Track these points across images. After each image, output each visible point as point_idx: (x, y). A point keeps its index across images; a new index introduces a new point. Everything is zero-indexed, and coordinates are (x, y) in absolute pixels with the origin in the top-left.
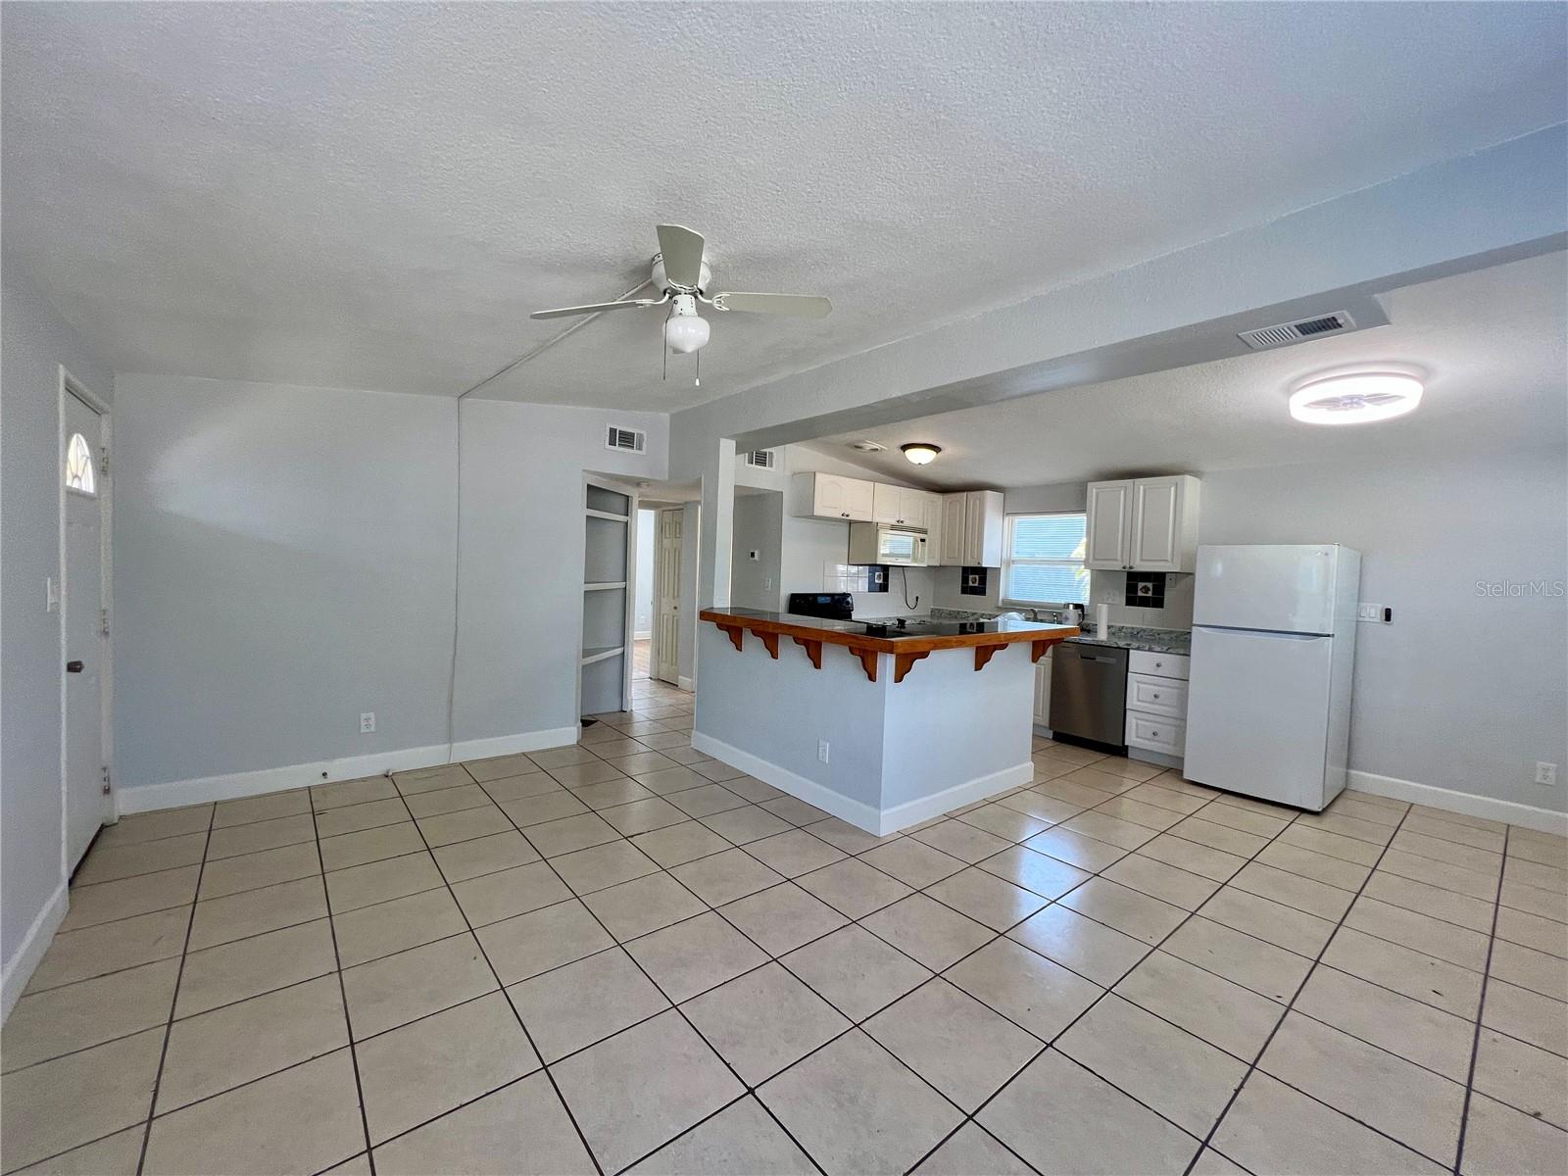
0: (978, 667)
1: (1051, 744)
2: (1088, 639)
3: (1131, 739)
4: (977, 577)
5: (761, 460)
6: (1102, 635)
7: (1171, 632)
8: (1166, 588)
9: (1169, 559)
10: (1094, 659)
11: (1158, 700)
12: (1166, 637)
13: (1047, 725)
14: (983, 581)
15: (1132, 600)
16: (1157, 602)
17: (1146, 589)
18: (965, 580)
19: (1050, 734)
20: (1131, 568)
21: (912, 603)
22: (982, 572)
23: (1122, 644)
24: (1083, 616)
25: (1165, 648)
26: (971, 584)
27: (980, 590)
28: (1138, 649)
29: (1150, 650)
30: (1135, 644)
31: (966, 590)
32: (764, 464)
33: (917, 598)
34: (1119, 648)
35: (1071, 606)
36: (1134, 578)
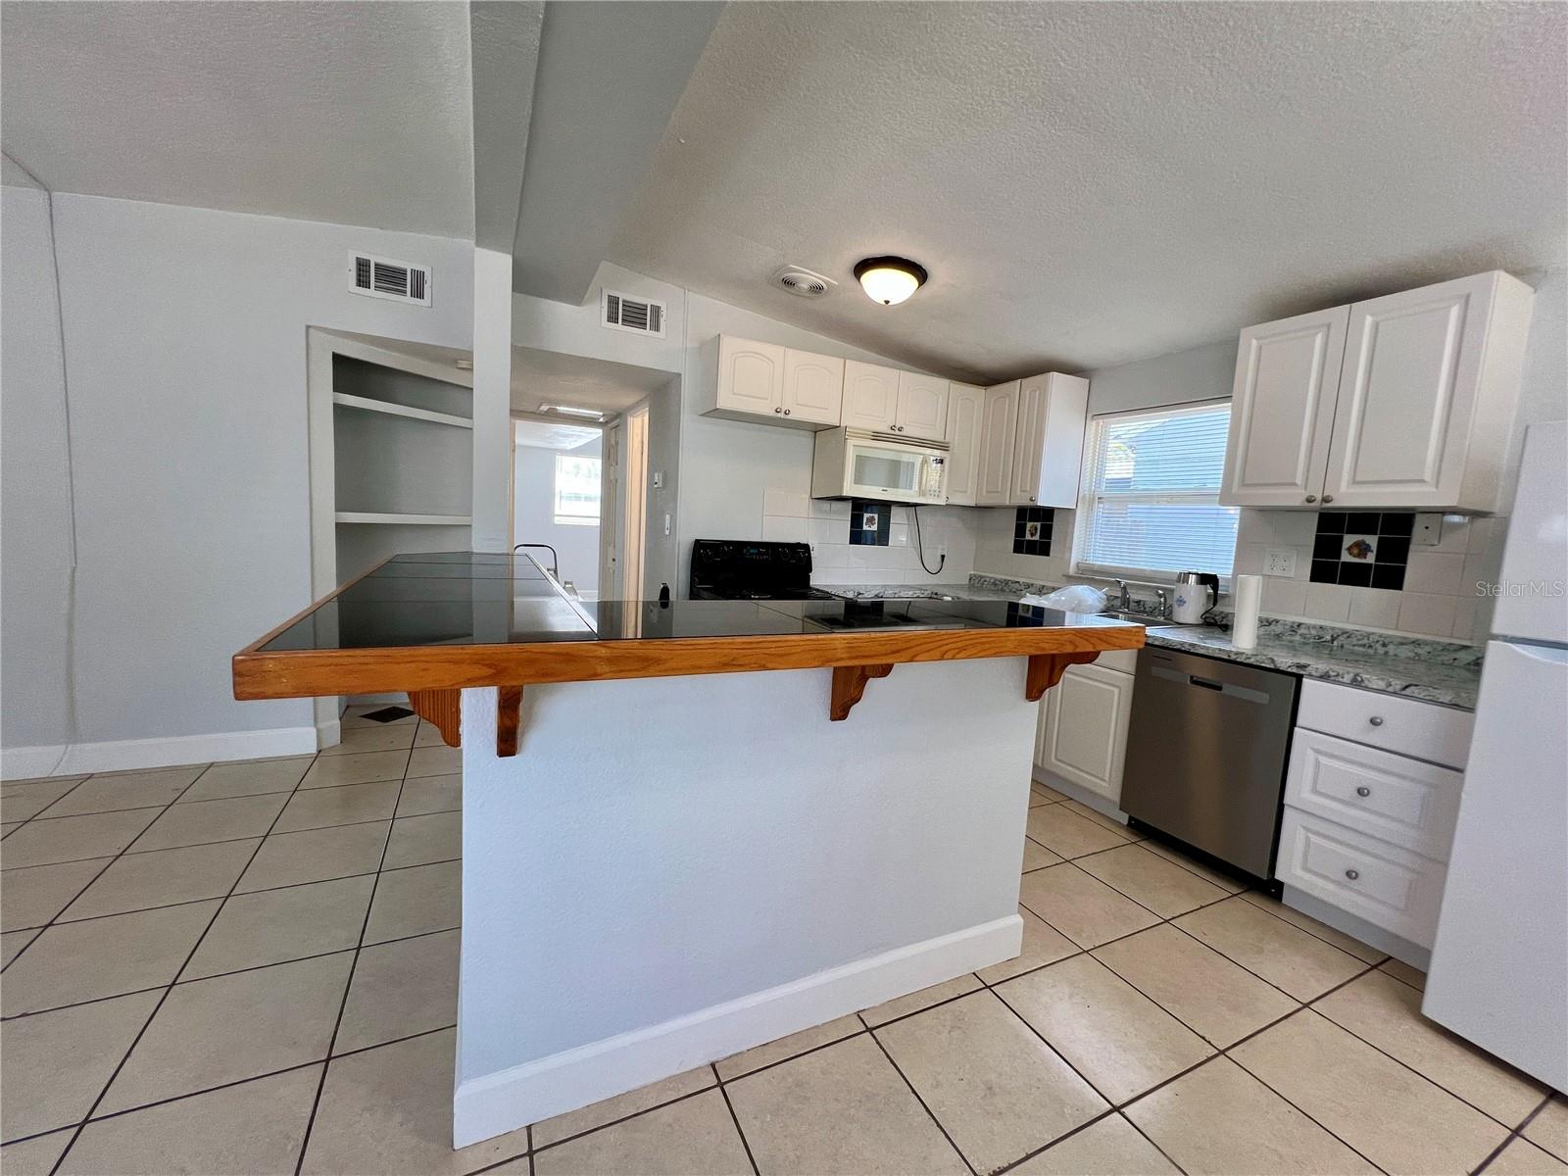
0: (840, 710)
1: (1121, 837)
2: (1214, 645)
3: (1288, 870)
4: (1039, 525)
5: (636, 316)
6: (1244, 640)
7: (1416, 643)
8: (1412, 547)
9: (1428, 476)
10: (1219, 688)
11: (1366, 801)
12: (1405, 652)
13: (1116, 798)
14: (1047, 532)
15: (1323, 572)
16: (1388, 575)
17: (1362, 548)
18: (1020, 531)
19: (1124, 819)
20: (1326, 500)
21: (933, 566)
22: (1046, 515)
23: (1285, 661)
24: (1215, 598)
25: (1397, 684)
26: (1028, 537)
27: (1042, 548)
28: (1325, 677)
29: (1356, 683)
30: (1318, 665)
31: (1021, 547)
32: (643, 325)
33: (943, 557)
34: (1277, 671)
35: (1192, 579)
36: (1334, 524)
